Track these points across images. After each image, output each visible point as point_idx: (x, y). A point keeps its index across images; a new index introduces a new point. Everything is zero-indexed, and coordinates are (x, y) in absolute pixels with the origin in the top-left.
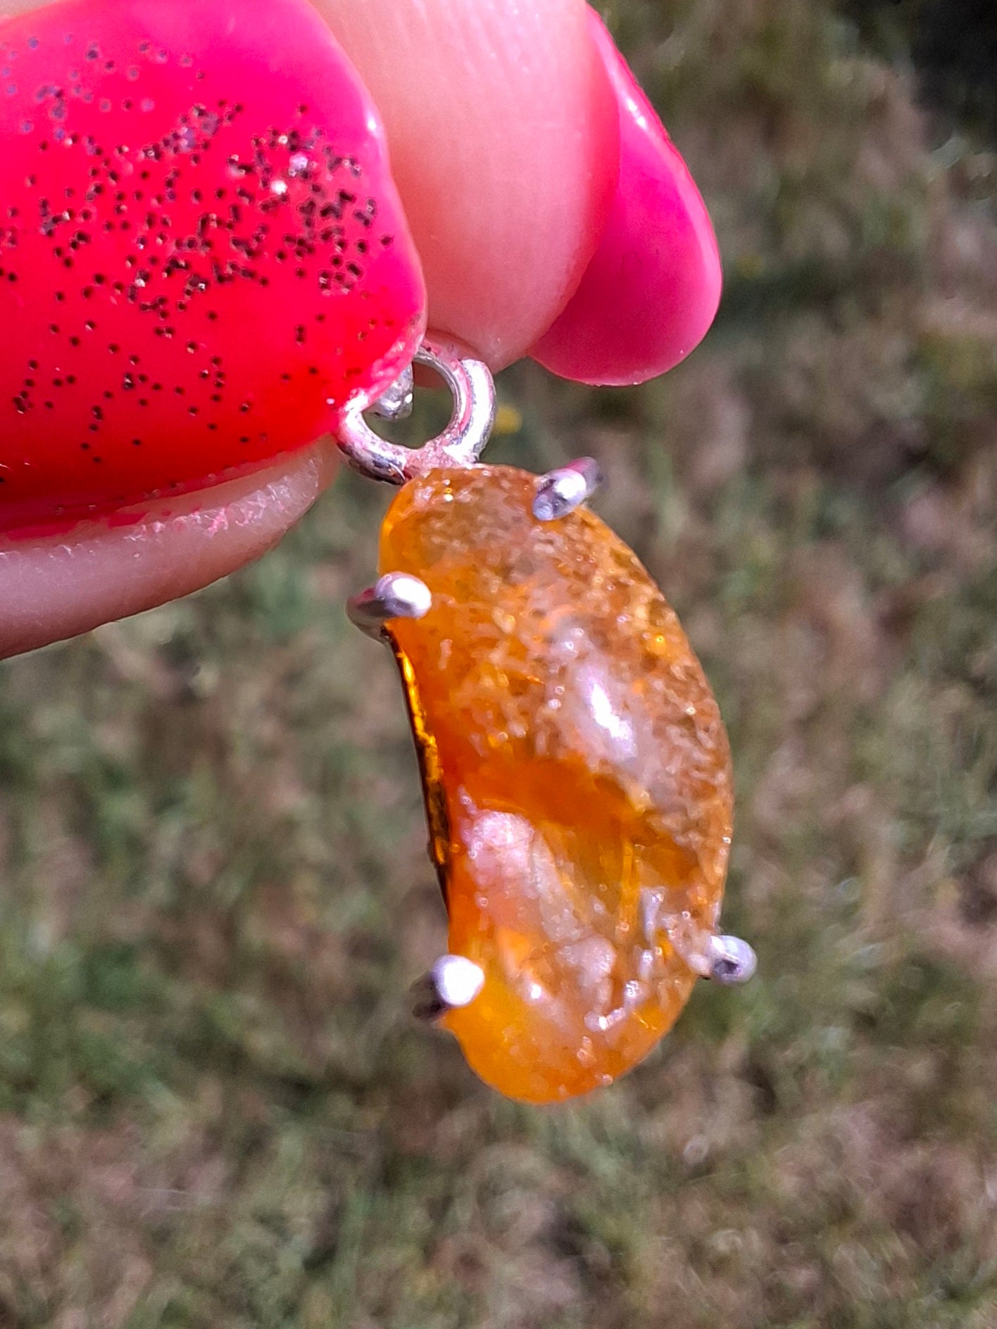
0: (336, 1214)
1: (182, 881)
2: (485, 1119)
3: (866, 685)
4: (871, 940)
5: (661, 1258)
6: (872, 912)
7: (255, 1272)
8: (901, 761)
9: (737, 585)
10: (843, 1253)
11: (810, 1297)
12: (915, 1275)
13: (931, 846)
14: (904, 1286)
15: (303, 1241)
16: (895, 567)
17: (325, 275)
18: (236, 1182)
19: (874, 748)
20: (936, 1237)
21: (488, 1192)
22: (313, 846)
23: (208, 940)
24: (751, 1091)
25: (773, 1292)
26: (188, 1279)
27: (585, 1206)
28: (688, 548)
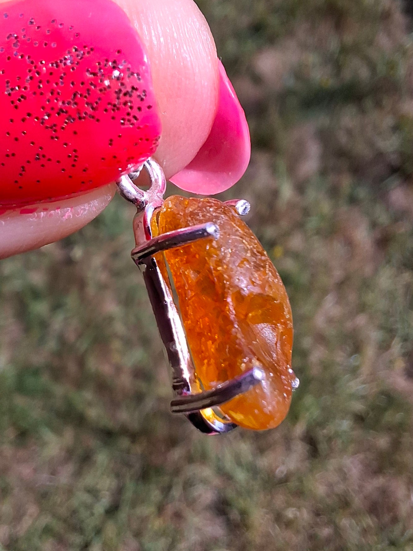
0: (119, 491)
1: (62, 340)
2: (189, 451)
3: (368, 270)
4: (364, 383)
5: (263, 519)
6: (365, 370)
7: (84, 514)
8: (382, 304)
9: (313, 223)
10: (345, 522)
11: (328, 541)
12: (377, 534)
13: (393, 343)
14: (372, 539)
15: (105, 501)
16: (383, 218)
17: (123, 119)
18: (78, 474)
19: (370, 297)
20: (387, 518)
21: (188, 485)
22: (119, 327)
23: (72, 367)
24: (308, 447)
25: (312, 537)
26: (54, 515)
27: (230, 494)
28: (292, 206)
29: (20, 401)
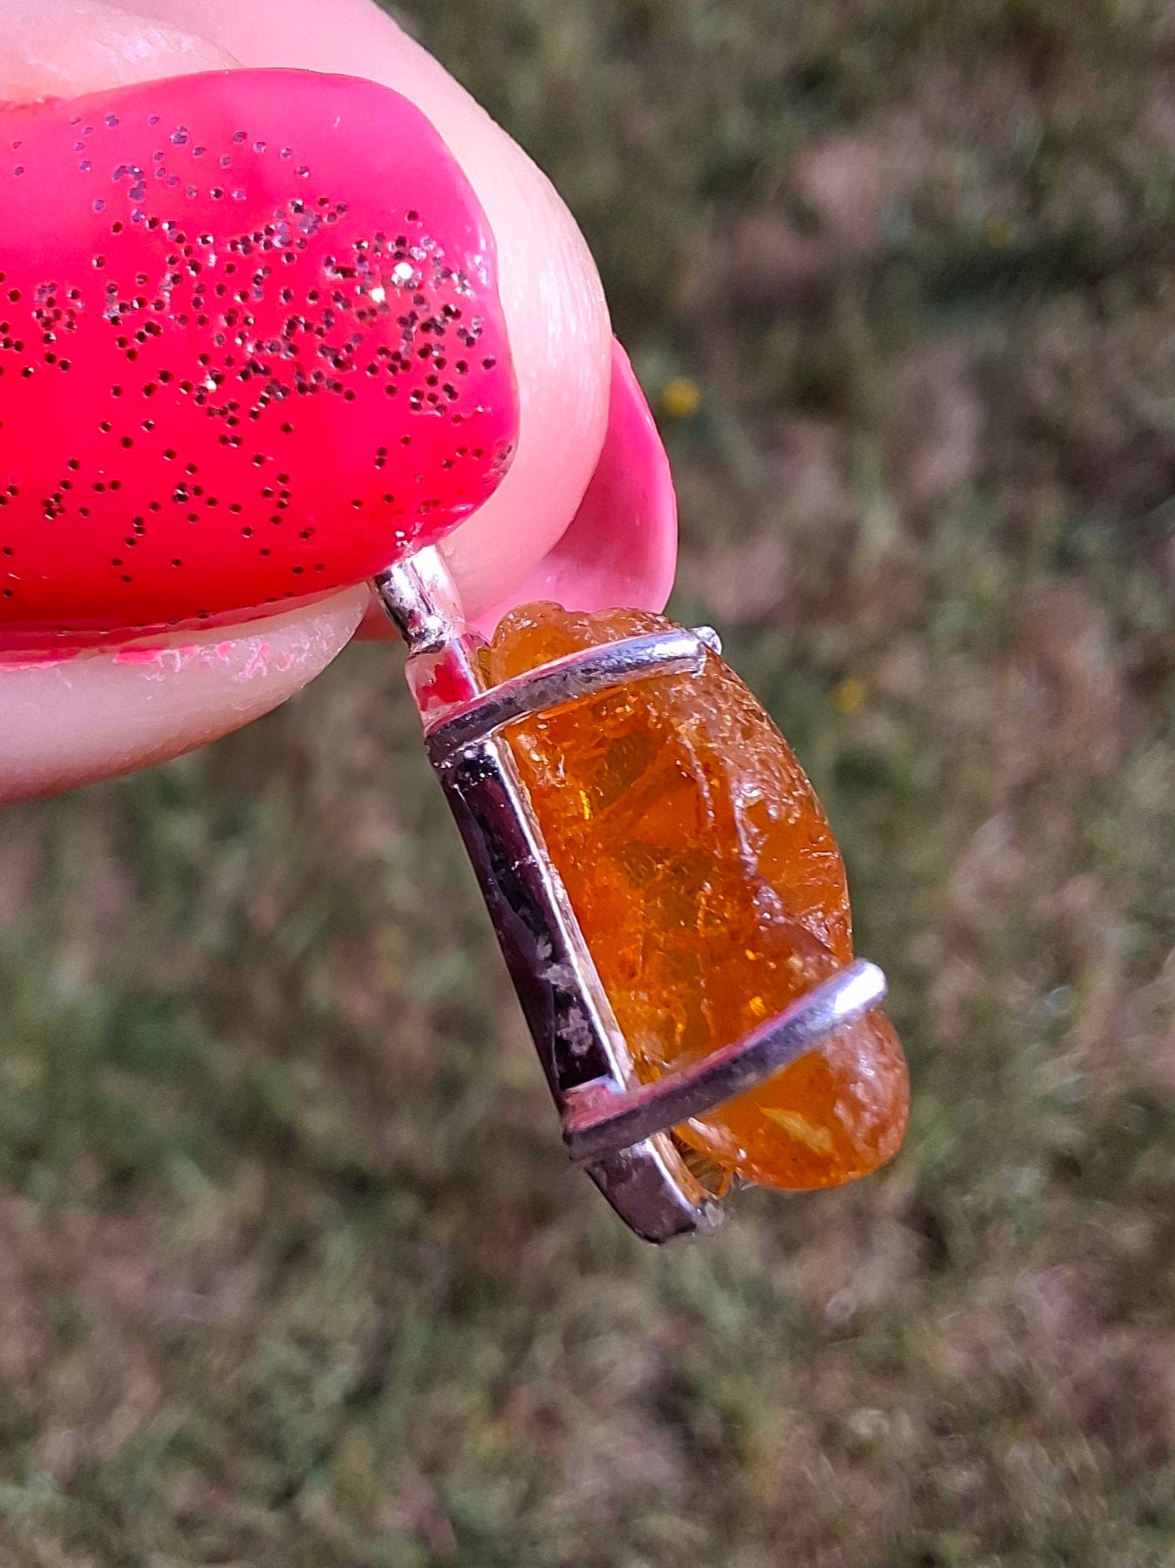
0: (384, 1347)
1: (239, 920)
2: (584, 1242)
3: (1103, 753)
4: (1081, 1067)
5: (787, 1438)
6: (1088, 1032)
7: (284, 1403)
8: (1140, 850)
9: (952, 617)
10: (1018, 1454)
11: (969, 1503)
12: (1106, 1492)
13: (1169, 958)
14: (1094, 1506)
15: (345, 1372)
16: (1151, 612)
17: (416, 395)
18: (273, 1291)
19: (1106, 830)
20: (1136, 1447)
21: (578, 1335)
22: (402, 892)
24: (917, 1241)
25: (924, 1494)
26: (201, 1405)
27: (696, 1363)
28: (895, 571)
29: (116, 1086)
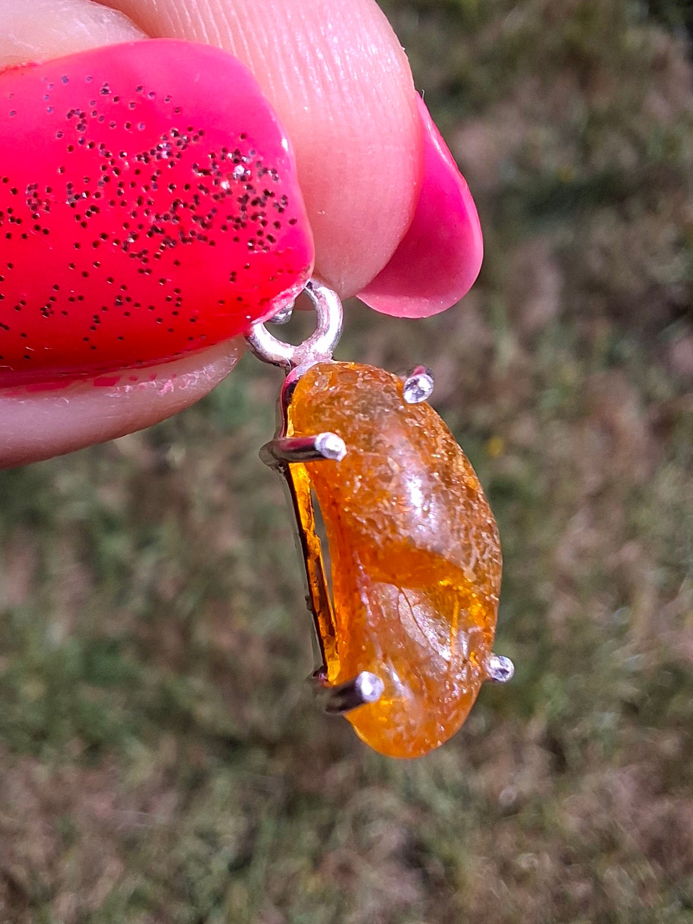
0: (252, 833)
1: (153, 597)
2: (359, 769)
3: (640, 472)
4: (637, 651)
5: (481, 872)
6: (638, 632)
7: (194, 871)
8: (663, 526)
9: (550, 399)
11: (585, 903)
12: (661, 891)
13: (683, 586)
14: (653, 898)
15: (229, 851)
16: (663, 389)
17: (251, 241)
18: (184, 808)
19: (643, 515)
20: (677, 865)
21: (360, 821)
22: (245, 575)
23: (171, 640)
24: (548, 756)
25: (560, 898)
26: (148, 875)
27: (427, 833)
28: (517, 373)
29: (88, 695)
